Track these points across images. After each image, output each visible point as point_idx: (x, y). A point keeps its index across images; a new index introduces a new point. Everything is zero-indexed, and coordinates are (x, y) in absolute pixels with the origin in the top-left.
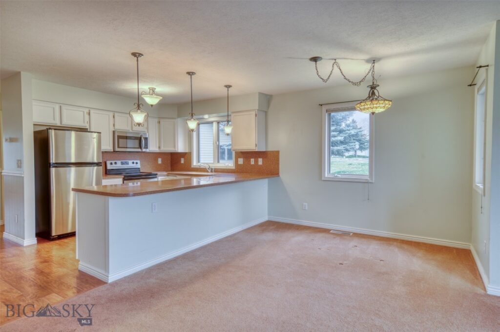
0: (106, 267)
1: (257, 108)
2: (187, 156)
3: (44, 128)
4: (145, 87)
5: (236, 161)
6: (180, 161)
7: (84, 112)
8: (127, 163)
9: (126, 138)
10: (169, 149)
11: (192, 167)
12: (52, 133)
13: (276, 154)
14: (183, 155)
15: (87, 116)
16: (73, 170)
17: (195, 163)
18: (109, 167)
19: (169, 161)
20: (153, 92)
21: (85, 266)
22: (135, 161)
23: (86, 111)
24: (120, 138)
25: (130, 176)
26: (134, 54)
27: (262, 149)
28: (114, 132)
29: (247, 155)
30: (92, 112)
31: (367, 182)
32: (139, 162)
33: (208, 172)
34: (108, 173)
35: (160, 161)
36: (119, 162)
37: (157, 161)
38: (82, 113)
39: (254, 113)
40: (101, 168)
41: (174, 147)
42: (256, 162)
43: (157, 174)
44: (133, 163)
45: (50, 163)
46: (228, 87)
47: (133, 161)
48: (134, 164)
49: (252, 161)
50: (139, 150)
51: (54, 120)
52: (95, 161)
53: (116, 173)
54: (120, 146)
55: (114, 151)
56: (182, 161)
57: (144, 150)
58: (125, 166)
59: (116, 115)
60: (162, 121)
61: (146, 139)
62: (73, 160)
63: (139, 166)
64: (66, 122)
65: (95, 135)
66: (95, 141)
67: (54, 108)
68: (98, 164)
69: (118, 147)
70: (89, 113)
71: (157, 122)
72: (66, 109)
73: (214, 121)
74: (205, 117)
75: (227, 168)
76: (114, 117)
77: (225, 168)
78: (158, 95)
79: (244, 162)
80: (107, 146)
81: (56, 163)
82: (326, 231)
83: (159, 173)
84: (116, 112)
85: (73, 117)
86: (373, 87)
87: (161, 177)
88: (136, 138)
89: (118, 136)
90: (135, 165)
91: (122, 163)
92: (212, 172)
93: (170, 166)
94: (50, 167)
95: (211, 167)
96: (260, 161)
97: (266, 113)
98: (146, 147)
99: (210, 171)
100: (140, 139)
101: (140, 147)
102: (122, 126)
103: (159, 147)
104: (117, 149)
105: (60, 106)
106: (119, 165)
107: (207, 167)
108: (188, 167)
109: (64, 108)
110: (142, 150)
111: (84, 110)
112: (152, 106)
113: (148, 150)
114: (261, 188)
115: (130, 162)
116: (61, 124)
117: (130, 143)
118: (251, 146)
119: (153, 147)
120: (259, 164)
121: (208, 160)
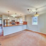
14: (19, 22)
25: (13, 24)
78: (14, 16)
87: (16, 24)
101: (14, 21)
114: (25, 26)
118: (24, 21)
119: (16, 21)
120: (25, 23)
121: (21, 23)
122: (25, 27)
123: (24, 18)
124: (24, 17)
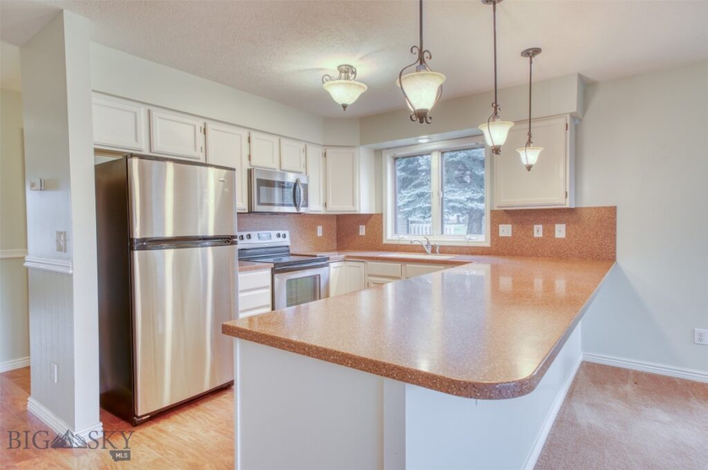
2: (374, 221)
5: (494, 231)
6: (358, 230)
7: (195, 126)
9: (271, 184)
10: (342, 208)
11: (385, 242)
12: (135, 163)
13: (608, 215)
14: (365, 219)
15: (200, 136)
16: (169, 254)
17: (389, 236)
19: (334, 232)
22: (282, 233)
23: (199, 123)
24: (262, 184)
28: (250, 172)
29: (522, 216)
30: (210, 126)
32: (287, 233)
33: (424, 252)
35: (320, 231)
37: (315, 230)
38: (192, 128)
39: (560, 123)
41: (353, 204)
43: (328, 259)
44: (279, 235)
45: (132, 240)
46: (532, 53)
47: (278, 232)
50: (293, 209)
51: (136, 140)
54: (262, 201)
55: (250, 212)
56: (362, 231)
57: (302, 210)
58: (265, 243)
59: (254, 135)
60: (329, 151)
61: (305, 187)
62: (169, 233)
63: (286, 242)
64: (160, 147)
65: (224, 175)
67: (135, 114)
69: (259, 204)
70: (205, 129)
71: (321, 155)
72: (160, 118)
73: (435, 150)
74: (421, 141)
75: (471, 245)
76: (249, 142)
77: (466, 244)
79: (513, 232)
81: (143, 240)
84: (254, 130)
85: (174, 136)
89: (258, 180)
90: (281, 239)
92: (433, 251)
93: (335, 241)
94: (132, 249)
95: (432, 243)
96: (560, 231)
97: (579, 123)
98: (306, 205)
99: (429, 250)
100: (290, 193)
101: (295, 203)
102: (264, 160)
103: (325, 205)
105: (149, 111)
106: (256, 241)
107: (425, 243)
108: (375, 242)
109: (156, 114)
110: (298, 209)
111: (194, 122)
112: (345, 106)
113: (307, 210)
116: (151, 151)
119: (314, 204)
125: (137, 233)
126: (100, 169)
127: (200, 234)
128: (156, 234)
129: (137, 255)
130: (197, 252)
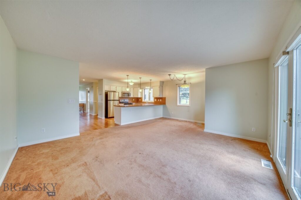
0: (120, 122)
1: (159, 85)
2: (141, 98)
3: (107, 91)
4: (129, 81)
5: (154, 100)
8: (125, 100)
9: (125, 93)
10: (136, 96)
12: (108, 92)
13: (165, 98)
14: (140, 98)
16: (112, 101)
17: (143, 101)
18: (121, 101)
19: (136, 100)
20: (132, 82)
21: (116, 122)
24: (124, 93)
25: (126, 104)
26: (127, 75)
27: (161, 97)
28: (122, 92)
29: (157, 98)
30: (117, 87)
31: (188, 106)
34: (120, 103)
35: (134, 100)
36: (123, 100)
38: (115, 87)
39: (158, 87)
40: (119, 101)
41: (138, 96)
42: (160, 100)
46: (151, 80)
48: (127, 100)
49: (159, 100)
51: (109, 89)
52: (117, 99)
53: (122, 103)
55: (122, 97)
56: (140, 100)
58: (124, 101)
60: (134, 88)
61: (130, 94)
62: (112, 99)
64: (111, 90)
65: (117, 93)
66: (117, 95)
67: (109, 86)
68: (118, 100)
73: (149, 88)
74: (146, 87)
75: (152, 102)
78: (133, 82)
79: (156, 100)
80: (120, 96)
82: (177, 120)
83: (133, 103)
84: (123, 87)
85: (113, 88)
86: (185, 81)
87: (134, 104)
88: (127, 93)
91: (124, 100)
92: (148, 103)
97: (162, 86)
98: (130, 96)
100: (128, 94)
101: (128, 96)
102: (124, 90)
103: (134, 96)
104: (123, 97)
106: (123, 101)
108: (141, 102)
109: (111, 86)
112: (132, 85)
113: (130, 97)
114: (160, 108)
115: (126, 100)
117: (126, 95)
118: (158, 96)
119: (132, 96)
120: (160, 101)
121: (147, 100)
122: (160, 111)
123: (157, 89)
124: (159, 84)
125: (108, 99)
126: (105, 93)
127: (116, 99)
128: (110, 99)
129: (108, 101)
130: (115, 101)
